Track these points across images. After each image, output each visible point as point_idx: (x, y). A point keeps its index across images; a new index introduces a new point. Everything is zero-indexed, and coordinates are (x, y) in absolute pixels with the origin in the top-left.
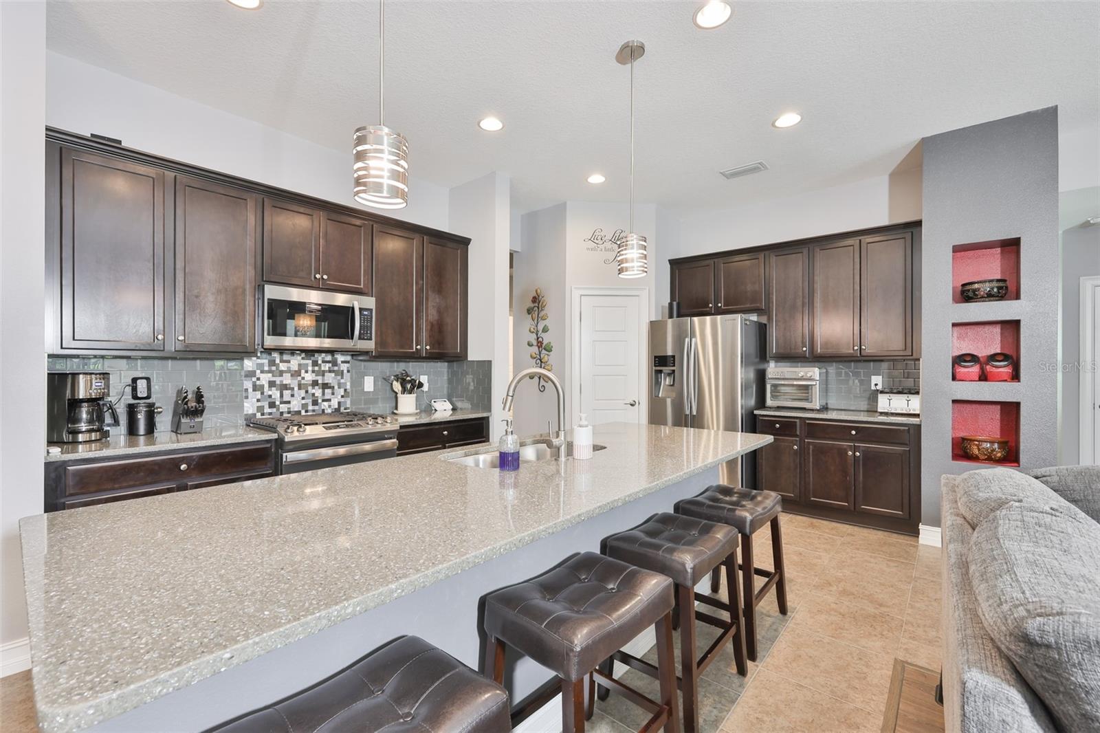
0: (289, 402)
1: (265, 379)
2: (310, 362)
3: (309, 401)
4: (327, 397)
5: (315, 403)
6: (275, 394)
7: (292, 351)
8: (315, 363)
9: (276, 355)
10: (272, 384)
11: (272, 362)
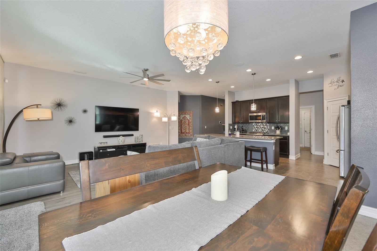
0: (259, 130)
1: (255, 126)
2: (262, 124)
3: (262, 130)
4: (265, 130)
5: (263, 131)
6: (257, 129)
7: (259, 122)
8: (263, 124)
10: (256, 127)
11: (256, 124)
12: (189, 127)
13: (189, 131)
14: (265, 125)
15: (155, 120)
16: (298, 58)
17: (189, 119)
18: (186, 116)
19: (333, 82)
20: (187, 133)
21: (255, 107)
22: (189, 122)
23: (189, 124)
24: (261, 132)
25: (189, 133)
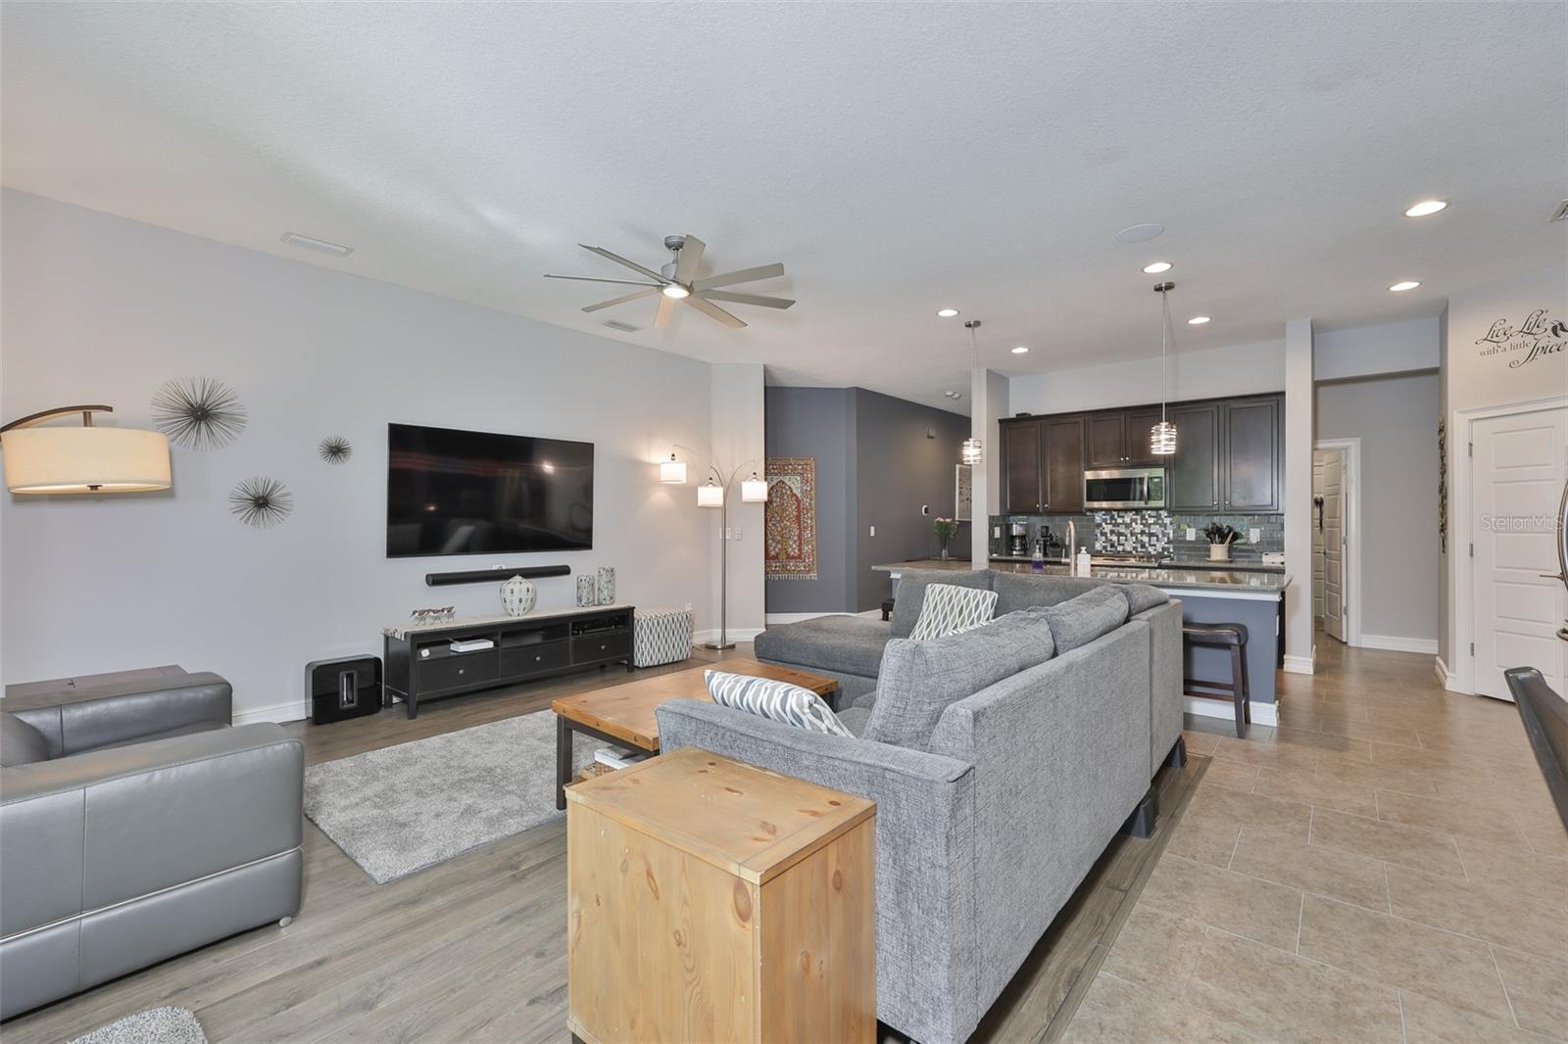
0: (1123, 545)
1: (1107, 528)
2: (1139, 517)
3: (1139, 545)
4: (1152, 543)
5: (1143, 546)
6: (1115, 538)
7: (1126, 510)
8: (1143, 518)
9: (1114, 513)
10: (1112, 532)
11: (1112, 518)
12: (800, 528)
13: (800, 550)
14: (1155, 523)
15: (660, 497)
16: (1426, 208)
17: (799, 495)
18: (786, 481)
19: (1502, 332)
20: (789, 557)
21: (1171, 440)
22: (798, 507)
23: (798, 517)
24: (1134, 552)
25: (799, 557)
